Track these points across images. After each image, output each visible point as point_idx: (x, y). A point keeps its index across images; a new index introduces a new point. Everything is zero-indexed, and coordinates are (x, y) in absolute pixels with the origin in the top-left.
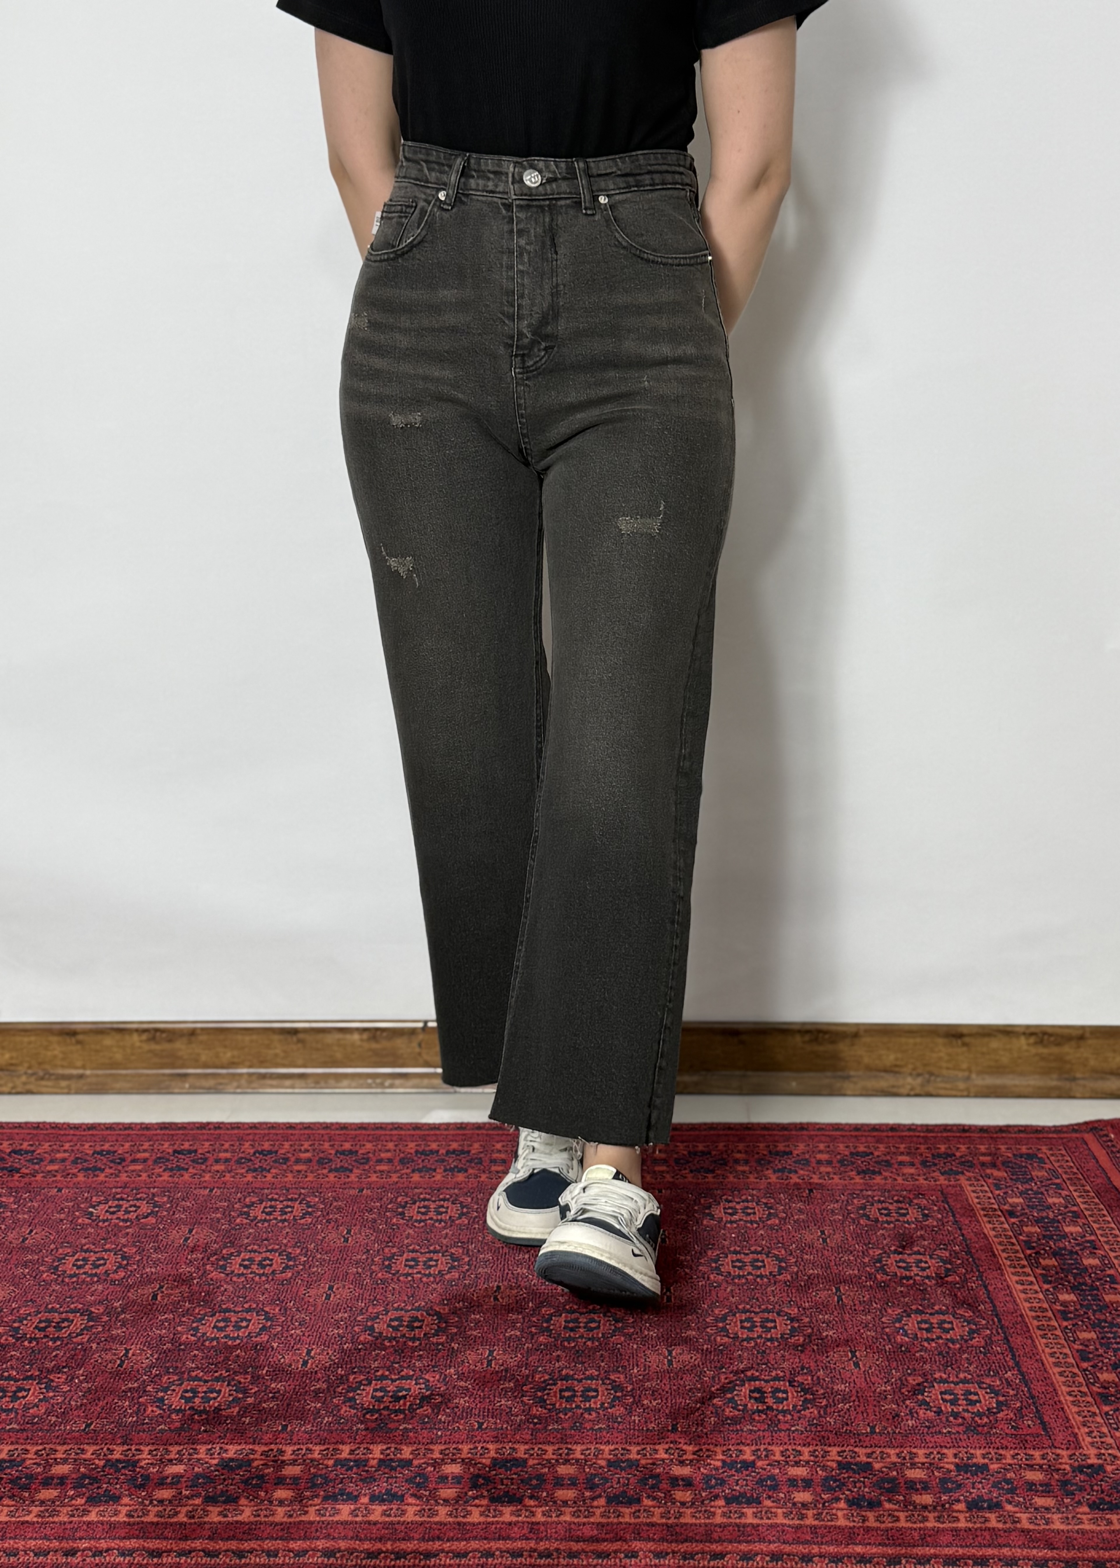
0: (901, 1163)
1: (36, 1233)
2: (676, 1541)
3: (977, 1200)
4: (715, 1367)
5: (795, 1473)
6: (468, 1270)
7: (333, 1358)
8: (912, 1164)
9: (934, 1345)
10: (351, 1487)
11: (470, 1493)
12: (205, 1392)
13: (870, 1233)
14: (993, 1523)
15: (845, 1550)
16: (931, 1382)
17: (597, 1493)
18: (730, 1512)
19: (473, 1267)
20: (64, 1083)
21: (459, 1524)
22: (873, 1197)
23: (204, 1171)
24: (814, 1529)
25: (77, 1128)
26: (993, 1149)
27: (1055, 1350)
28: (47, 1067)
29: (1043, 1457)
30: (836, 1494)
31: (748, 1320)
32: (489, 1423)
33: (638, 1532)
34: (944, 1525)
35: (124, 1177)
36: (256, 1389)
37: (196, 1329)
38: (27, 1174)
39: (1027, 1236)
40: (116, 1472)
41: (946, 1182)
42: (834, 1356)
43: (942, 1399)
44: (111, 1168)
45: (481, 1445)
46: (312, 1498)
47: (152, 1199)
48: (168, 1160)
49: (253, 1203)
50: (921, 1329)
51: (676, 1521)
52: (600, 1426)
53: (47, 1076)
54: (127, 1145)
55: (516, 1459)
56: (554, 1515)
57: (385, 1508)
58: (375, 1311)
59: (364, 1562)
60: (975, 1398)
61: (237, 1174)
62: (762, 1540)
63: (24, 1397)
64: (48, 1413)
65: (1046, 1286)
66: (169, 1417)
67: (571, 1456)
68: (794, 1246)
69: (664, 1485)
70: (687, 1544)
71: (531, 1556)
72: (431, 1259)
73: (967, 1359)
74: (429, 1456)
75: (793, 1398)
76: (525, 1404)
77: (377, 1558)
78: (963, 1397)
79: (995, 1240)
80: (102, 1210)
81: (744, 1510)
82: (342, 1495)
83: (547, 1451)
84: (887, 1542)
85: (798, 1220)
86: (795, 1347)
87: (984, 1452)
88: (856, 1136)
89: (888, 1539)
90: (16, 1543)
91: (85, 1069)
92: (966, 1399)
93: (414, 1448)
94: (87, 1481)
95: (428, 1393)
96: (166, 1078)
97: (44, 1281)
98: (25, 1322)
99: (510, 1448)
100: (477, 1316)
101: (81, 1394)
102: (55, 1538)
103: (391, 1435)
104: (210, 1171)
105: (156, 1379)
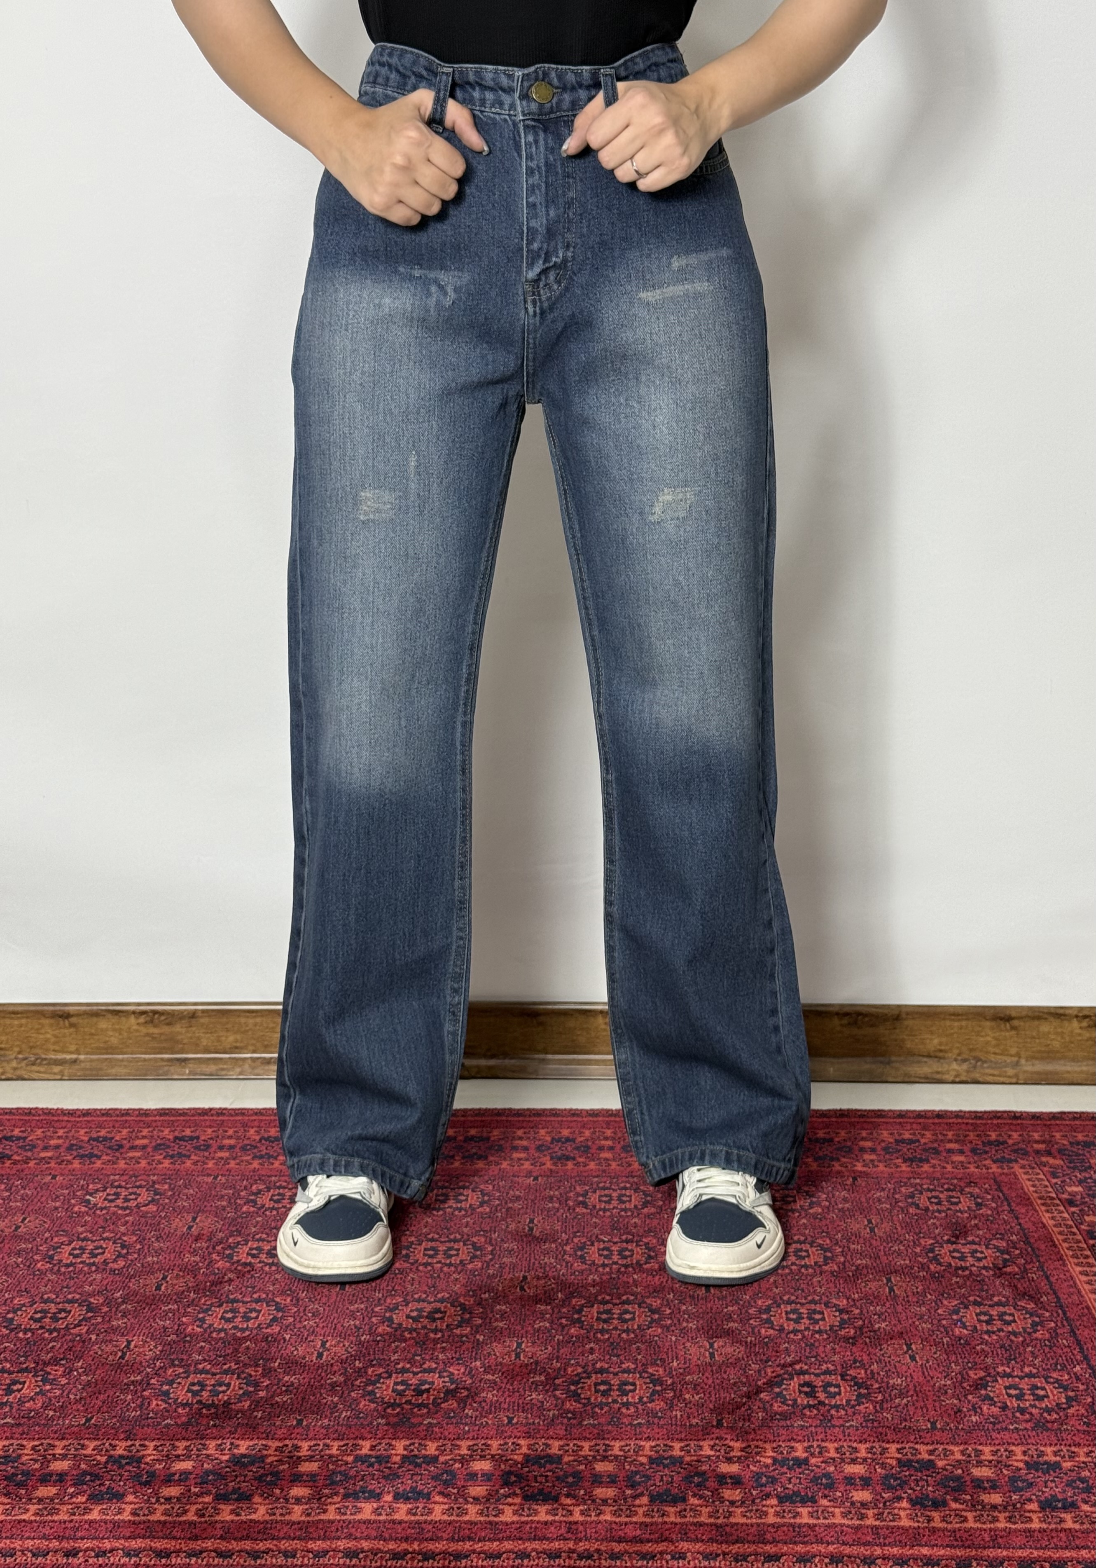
0: (950, 1151)
1: (30, 1221)
2: (727, 1542)
3: (1034, 1189)
4: (761, 1360)
5: (852, 1471)
6: (491, 1260)
7: (350, 1350)
8: (961, 1152)
9: (995, 1337)
10: (373, 1485)
11: (502, 1491)
12: (213, 1385)
13: (921, 1222)
14: (1070, 1524)
15: (911, 1552)
16: (995, 1376)
17: (639, 1491)
18: (784, 1511)
19: (497, 1257)
20: (56, 1069)
21: (490, 1523)
22: (921, 1185)
23: (207, 1158)
24: (875, 1530)
25: (72, 1114)
26: (1048, 1137)
28: (39, 1052)
30: (898, 1493)
31: (794, 1311)
32: (520, 1418)
33: (684, 1532)
34: (1016, 1526)
36: (268, 1382)
37: (203, 1320)
38: (19, 1161)
39: (1089, 1225)
40: (119, 1468)
41: (999, 1170)
42: (888, 1349)
43: (1007, 1394)
44: (108, 1154)
45: (512, 1440)
46: (332, 1496)
47: (153, 1186)
48: (169, 1147)
49: (260, 1191)
50: (979, 1321)
52: (640, 1421)
53: (39, 1061)
54: (125, 1131)
55: (549, 1456)
56: (593, 1514)
57: (410, 1506)
58: (394, 1301)
59: (389, 1563)
60: (1042, 1393)
61: (242, 1161)
62: (820, 1541)
64: (45, 1407)
66: (176, 1411)
67: (610, 1453)
68: (840, 1235)
69: (711, 1484)
70: (739, 1545)
71: (569, 1558)
72: (452, 1249)
73: (1032, 1352)
74: (457, 1452)
75: (846, 1393)
76: (557, 1398)
77: (403, 1559)
78: (1029, 1392)
79: (1055, 1229)
80: (100, 1198)
81: (799, 1510)
82: (364, 1492)
83: (583, 1447)
84: (955, 1543)
85: (843, 1208)
86: (846, 1339)
87: (1055, 1449)
88: (900, 1123)
89: (956, 1540)
90: (13, 1543)
91: (79, 1054)
92: (1033, 1394)
93: (440, 1444)
94: (88, 1478)
95: (453, 1386)
96: (164, 1064)
97: (38, 1270)
98: (19, 1313)
99: (543, 1444)
100: (504, 1307)
101: (80, 1387)
102: (54, 1538)
103: (415, 1430)
104: (213, 1158)
105: (161, 1372)
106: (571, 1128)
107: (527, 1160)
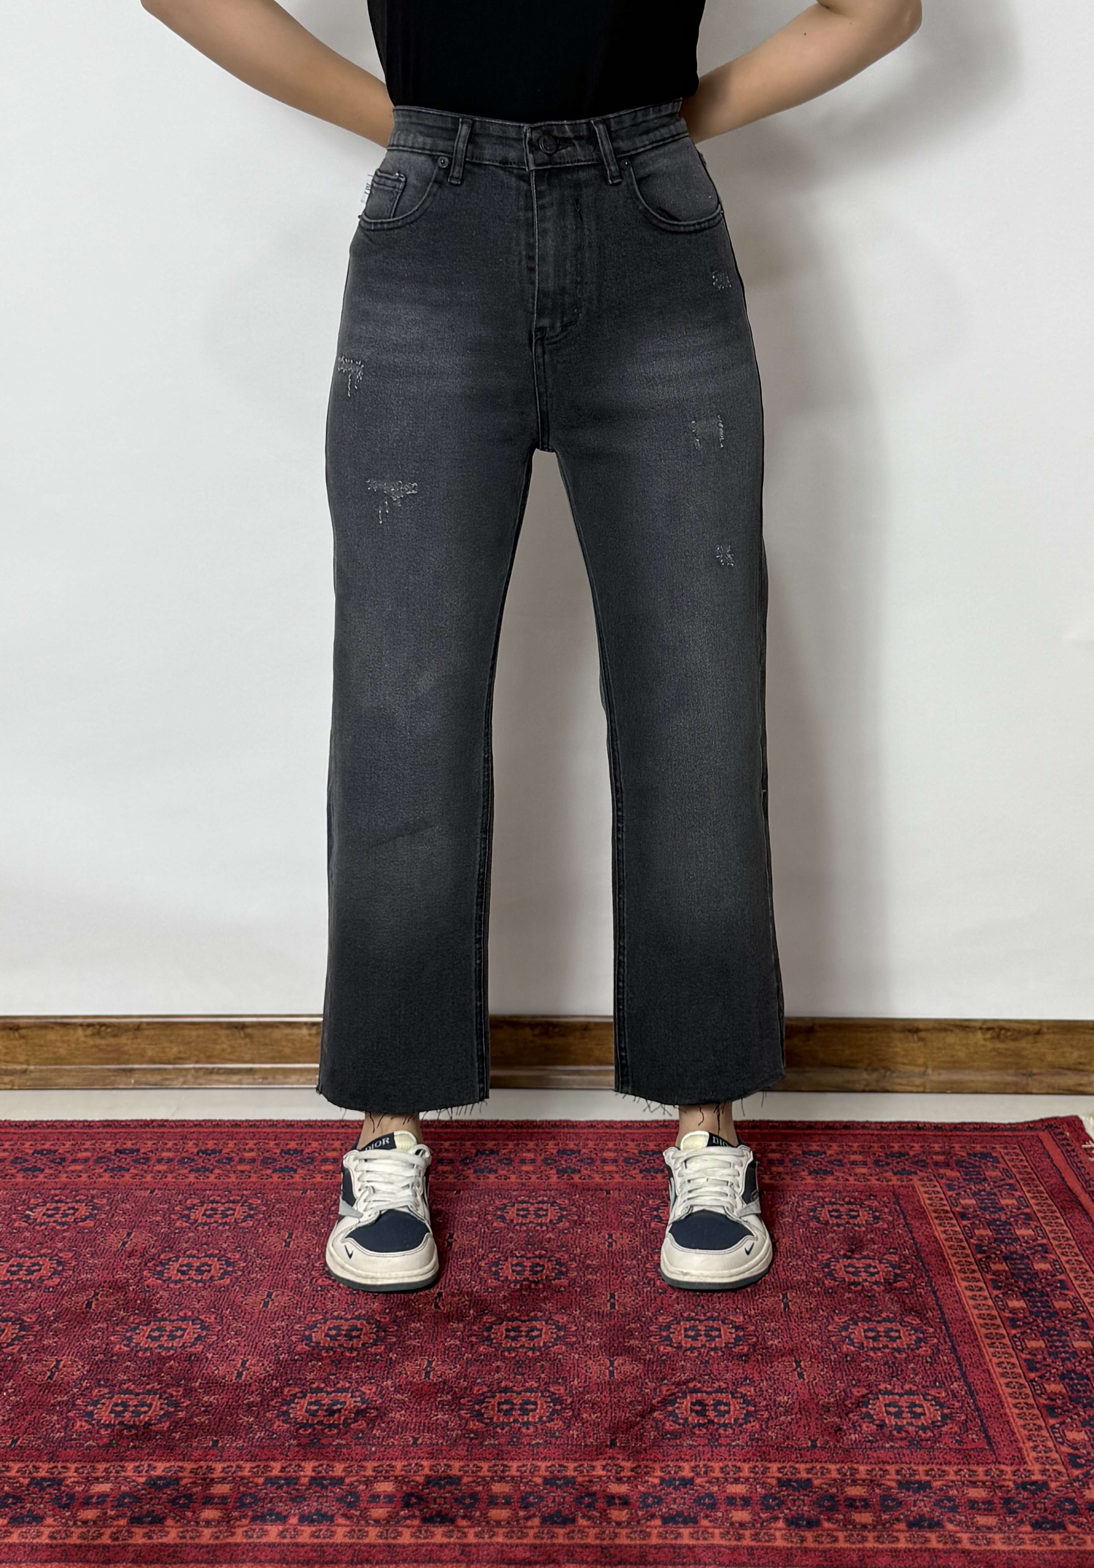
0: (854, 1163)
2: (610, 1564)
3: (930, 1202)
4: (658, 1379)
5: (734, 1491)
7: (268, 1369)
8: (866, 1164)
9: (881, 1354)
10: (281, 1507)
11: (403, 1513)
12: (136, 1406)
13: (821, 1236)
14: (935, 1543)
16: (877, 1394)
17: (532, 1512)
18: (667, 1532)
20: (7, 1079)
21: (389, 1545)
22: (825, 1198)
23: (145, 1171)
24: (751, 1550)
25: (18, 1126)
26: (949, 1148)
27: (1004, 1359)
29: (988, 1473)
30: (776, 1513)
31: (693, 1328)
32: (425, 1438)
33: (572, 1554)
34: (884, 1546)
35: (63, 1178)
36: (189, 1402)
37: (130, 1339)
39: (980, 1239)
40: (40, 1491)
41: (900, 1182)
42: (779, 1366)
43: (887, 1411)
44: (51, 1168)
45: (415, 1461)
46: (241, 1518)
47: (92, 1201)
48: (110, 1160)
49: (194, 1206)
50: (868, 1337)
51: (611, 1542)
52: (538, 1441)
54: (68, 1144)
55: (450, 1477)
56: (487, 1536)
57: (314, 1529)
58: (314, 1319)
60: (921, 1410)
61: (179, 1174)
62: (698, 1560)
65: (996, 1292)
66: (98, 1432)
67: (507, 1473)
69: (601, 1504)
73: (914, 1369)
74: (363, 1473)
75: (735, 1412)
76: (462, 1418)
78: (907, 1410)
79: (947, 1243)
80: (39, 1213)
81: (681, 1530)
82: (271, 1515)
83: (482, 1468)
84: (825, 1563)
86: (740, 1356)
87: (927, 1468)
88: (811, 1134)
91: (29, 1064)
92: (911, 1412)
93: (347, 1465)
94: (11, 1500)
95: (364, 1406)
96: (112, 1074)
99: (445, 1465)
100: (418, 1325)
101: (8, 1408)
103: (324, 1451)
104: (151, 1172)
105: (87, 1392)
106: (497, 1138)
107: (452, 1172)
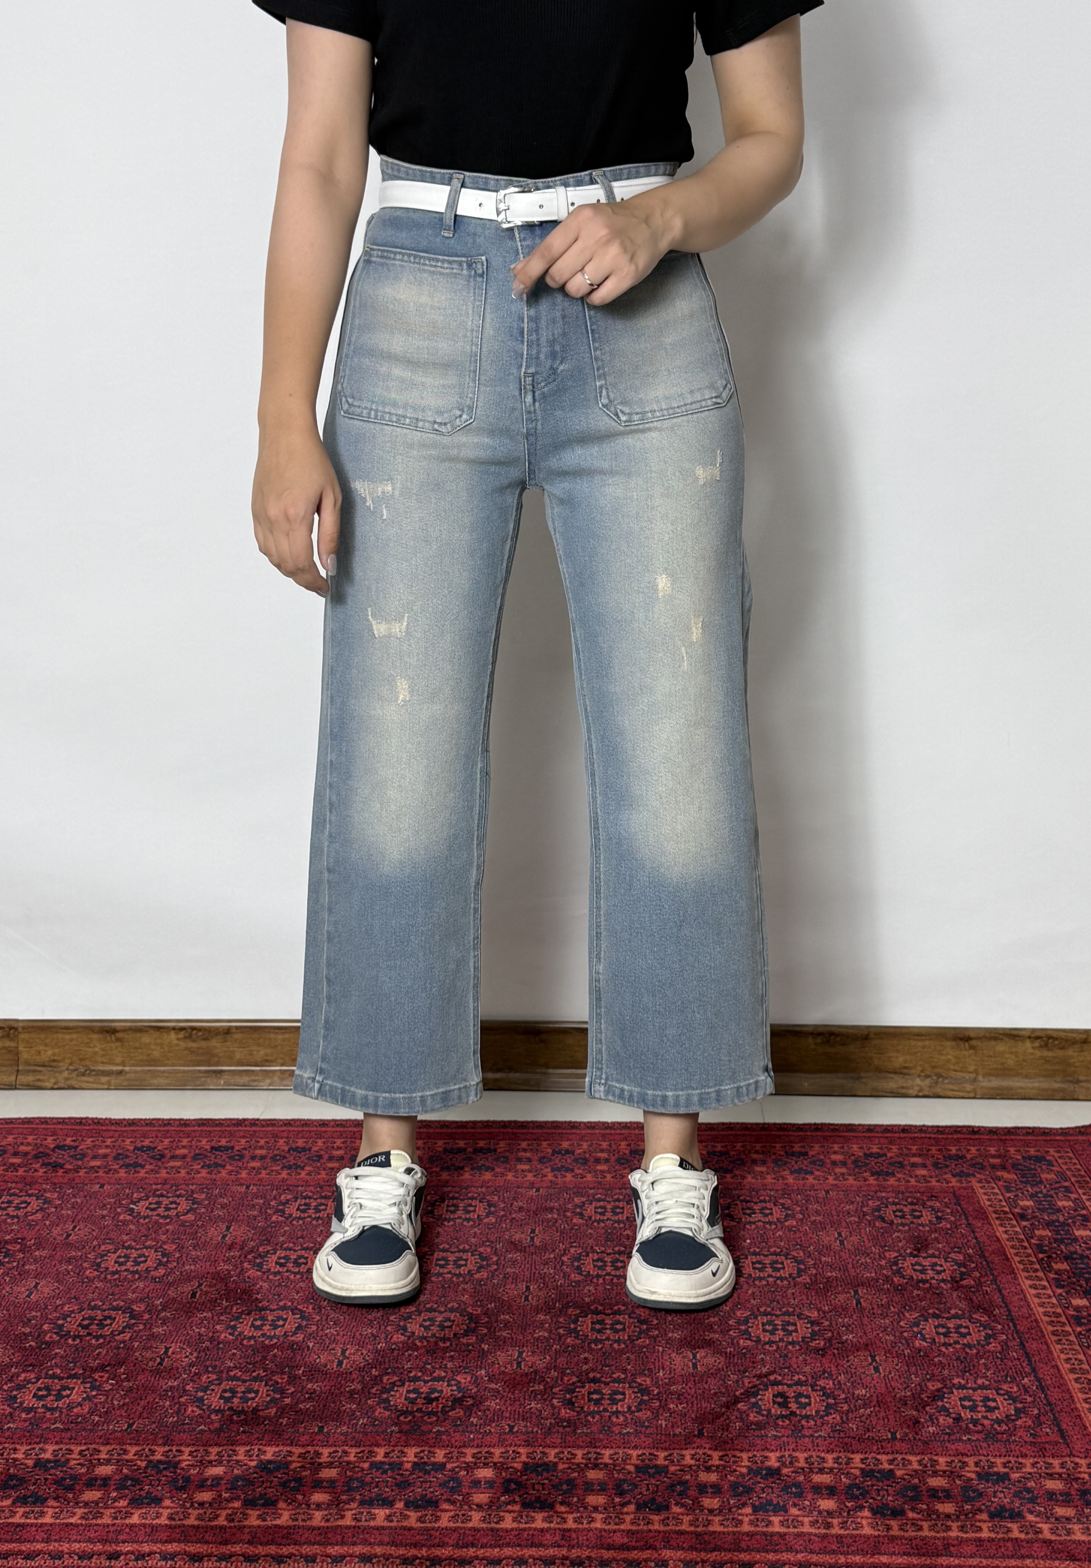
0: (914, 1165)
1: (79, 1230)
2: (705, 1550)
3: (989, 1203)
4: (739, 1371)
5: (818, 1478)
6: (495, 1270)
7: (367, 1358)
8: (924, 1166)
9: (951, 1349)
10: (387, 1492)
11: (503, 1498)
12: (243, 1392)
13: (886, 1235)
14: (1016, 1534)
15: (872, 1560)
16: (950, 1388)
17: (627, 1499)
18: (758, 1520)
19: (501, 1268)
20: (104, 1079)
21: (492, 1530)
22: (887, 1199)
23: (240, 1168)
24: (839, 1537)
25: (118, 1124)
26: (1003, 1151)
27: (1071, 1356)
28: (88, 1063)
29: (1062, 1465)
30: (860, 1502)
31: (770, 1323)
32: (521, 1426)
33: (668, 1539)
34: (967, 1535)
35: (163, 1174)
36: (293, 1389)
37: (234, 1328)
38: (70, 1170)
39: (1039, 1240)
40: (157, 1473)
41: (958, 1184)
42: (854, 1360)
43: (962, 1405)
44: (151, 1164)
45: (512, 1449)
46: (348, 1502)
47: (193, 1194)
48: (206, 1157)
49: (287, 1202)
50: (938, 1333)
51: (704, 1529)
52: (628, 1430)
53: (88, 1072)
54: (166, 1141)
55: (546, 1464)
56: (585, 1522)
57: (420, 1514)
58: (408, 1310)
60: (993, 1404)
61: (272, 1171)
62: (790, 1549)
63: (68, 1396)
64: (92, 1413)
65: (1059, 1291)
66: (209, 1417)
67: (600, 1461)
68: (812, 1248)
69: (692, 1492)
70: (716, 1553)
71: (563, 1564)
72: (461, 1259)
73: (984, 1364)
74: (462, 1459)
75: (816, 1405)
76: (554, 1406)
78: (981, 1404)
79: (1008, 1243)
80: (143, 1207)
81: (771, 1518)
82: (377, 1501)
83: (576, 1455)
84: (912, 1551)
85: (815, 1221)
86: (817, 1350)
87: (1004, 1460)
88: (869, 1137)
89: (912, 1548)
90: (61, 1546)
91: (124, 1066)
92: (985, 1406)
93: (447, 1451)
94: (129, 1483)
95: (460, 1395)
96: (201, 1075)
97: (87, 1278)
98: (69, 1319)
99: (541, 1452)
100: (507, 1317)
101: (122, 1393)
102: (99, 1541)
103: (425, 1438)
104: (246, 1168)
105: (195, 1378)
106: (571, 1140)
107: (530, 1171)
